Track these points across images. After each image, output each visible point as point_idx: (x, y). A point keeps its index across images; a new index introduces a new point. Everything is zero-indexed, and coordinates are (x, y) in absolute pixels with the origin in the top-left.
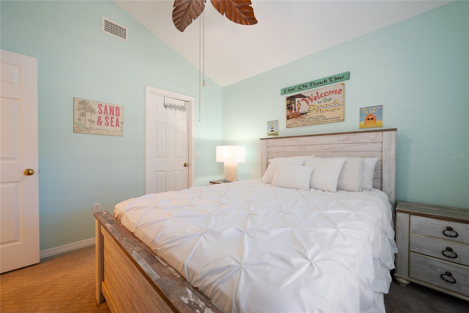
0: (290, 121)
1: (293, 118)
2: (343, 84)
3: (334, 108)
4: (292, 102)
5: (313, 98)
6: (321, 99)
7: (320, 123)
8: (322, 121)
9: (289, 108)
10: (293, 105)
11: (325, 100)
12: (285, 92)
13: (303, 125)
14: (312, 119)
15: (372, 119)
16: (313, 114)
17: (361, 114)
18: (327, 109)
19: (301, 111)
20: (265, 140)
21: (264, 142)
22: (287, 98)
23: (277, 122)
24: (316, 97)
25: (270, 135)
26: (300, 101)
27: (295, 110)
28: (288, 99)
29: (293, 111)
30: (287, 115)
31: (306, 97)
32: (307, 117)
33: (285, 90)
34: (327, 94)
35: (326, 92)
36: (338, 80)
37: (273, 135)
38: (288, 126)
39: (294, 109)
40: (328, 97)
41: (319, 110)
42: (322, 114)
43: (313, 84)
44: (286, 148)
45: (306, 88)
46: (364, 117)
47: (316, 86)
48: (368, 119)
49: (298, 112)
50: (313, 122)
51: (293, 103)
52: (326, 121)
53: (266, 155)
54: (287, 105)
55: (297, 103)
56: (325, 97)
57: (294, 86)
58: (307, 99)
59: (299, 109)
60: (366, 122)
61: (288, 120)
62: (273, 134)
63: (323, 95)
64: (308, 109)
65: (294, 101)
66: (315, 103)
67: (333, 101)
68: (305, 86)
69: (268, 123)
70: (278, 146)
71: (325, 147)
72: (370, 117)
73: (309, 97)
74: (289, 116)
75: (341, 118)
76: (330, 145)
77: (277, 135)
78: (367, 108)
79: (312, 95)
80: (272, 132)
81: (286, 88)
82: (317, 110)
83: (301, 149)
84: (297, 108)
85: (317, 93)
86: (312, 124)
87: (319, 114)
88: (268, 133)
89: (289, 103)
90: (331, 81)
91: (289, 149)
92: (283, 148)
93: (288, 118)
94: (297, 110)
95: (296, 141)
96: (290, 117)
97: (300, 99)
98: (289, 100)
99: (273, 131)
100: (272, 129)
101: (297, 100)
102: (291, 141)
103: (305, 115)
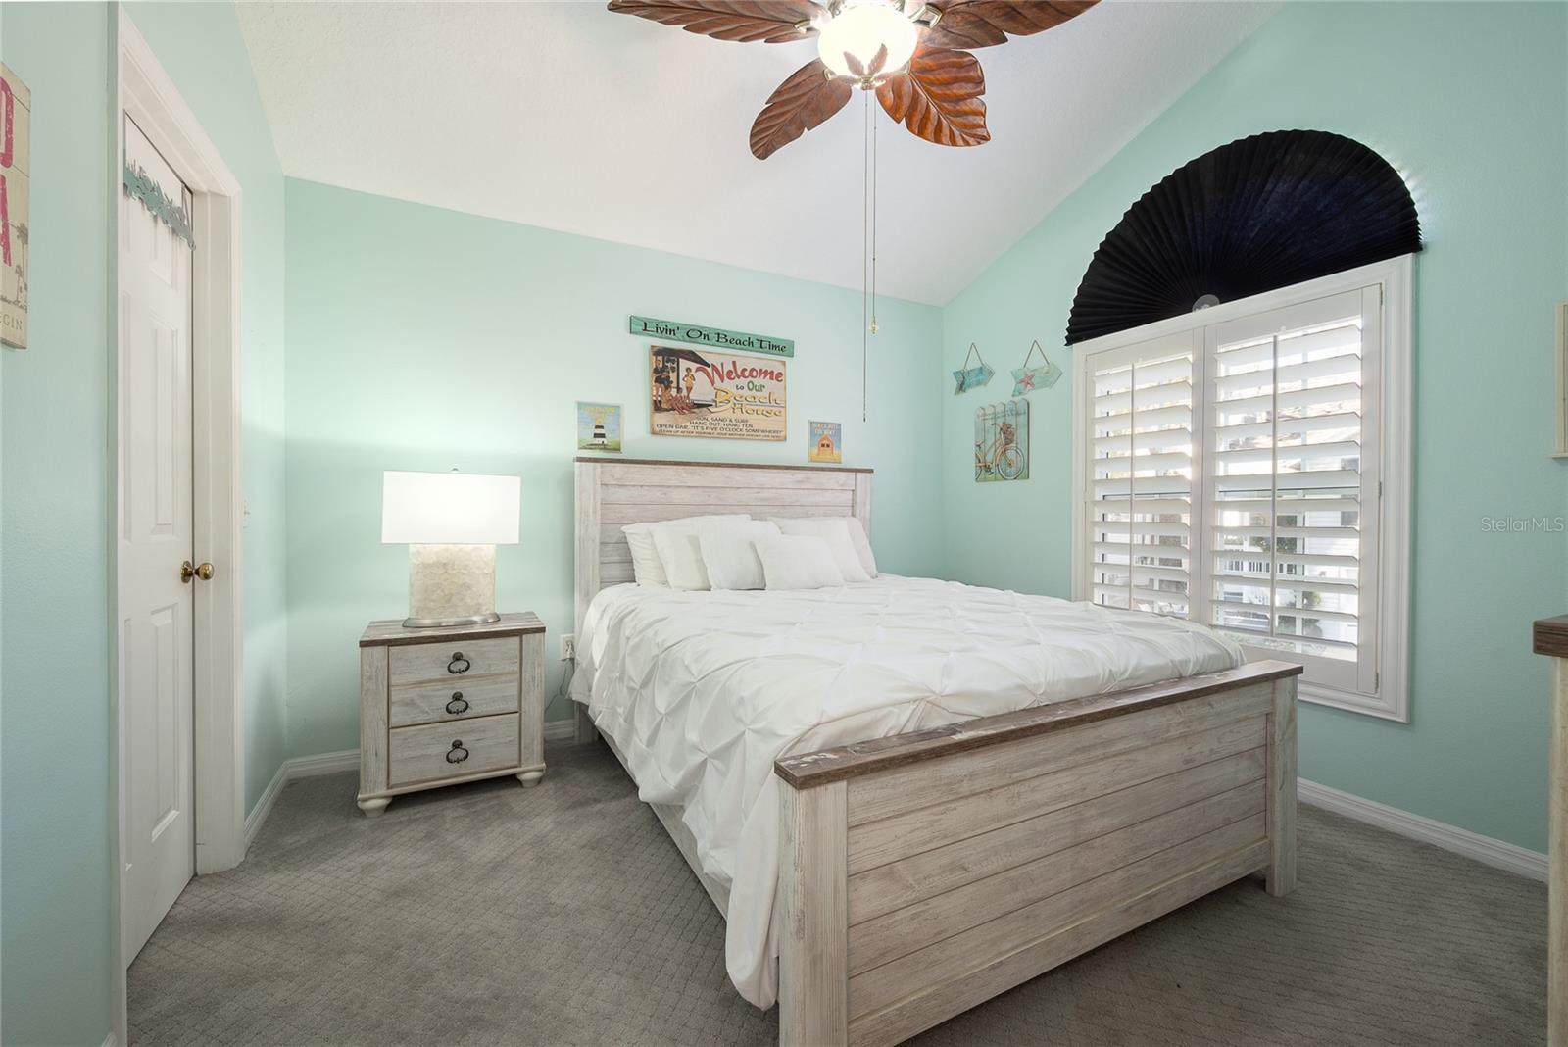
0: (662, 418)
1: (671, 410)
2: (784, 363)
3: (769, 409)
4: (669, 364)
5: (725, 373)
6: (743, 382)
7: (741, 438)
8: (744, 432)
9: (661, 378)
10: (673, 376)
11: (751, 386)
12: (645, 330)
13: (700, 435)
14: (722, 423)
15: (828, 446)
16: (724, 412)
17: (813, 434)
18: (755, 408)
19: (694, 396)
22: (655, 349)
23: (616, 410)
24: (730, 372)
25: (591, 447)
26: (693, 370)
27: (679, 389)
28: (658, 352)
29: (674, 392)
30: (654, 398)
31: (709, 366)
32: (710, 416)
33: (645, 324)
34: (754, 374)
35: (753, 369)
36: (774, 351)
37: (601, 449)
38: (657, 429)
39: (675, 385)
40: (757, 382)
41: (738, 404)
42: (745, 416)
43: (723, 338)
44: (666, 494)
45: (706, 341)
46: (818, 439)
47: (731, 345)
48: (823, 445)
49: (688, 397)
50: (725, 432)
51: (673, 369)
52: (754, 434)
53: (599, 512)
54: (656, 371)
55: (683, 373)
56: (750, 379)
57: (674, 324)
58: (710, 370)
59: (689, 389)
60: (819, 450)
61: (657, 414)
62: (604, 447)
63: (747, 373)
64: (714, 397)
65: (675, 365)
66: (728, 385)
67: (765, 393)
68: (702, 335)
69: (579, 409)
70: (642, 486)
71: (765, 494)
72: (825, 442)
73: (715, 368)
74: (660, 402)
75: (782, 434)
76: (774, 491)
77: (618, 449)
78: (821, 423)
79: (722, 364)
80: (599, 441)
81: (649, 320)
82: (735, 404)
83: (709, 496)
84: (683, 385)
85: (734, 363)
86: (722, 437)
87: (738, 415)
88: (580, 441)
89: (661, 366)
90: (761, 347)
91: (677, 496)
92: (658, 494)
93: (657, 406)
94: (684, 393)
95: (700, 475)
96: (664, 406)
97: (694, 366)
98: (660, 358)
99: (602, 436)
100: (599, 431)
101: (684, 364)
102: (685, 475)
103: (704, 409)
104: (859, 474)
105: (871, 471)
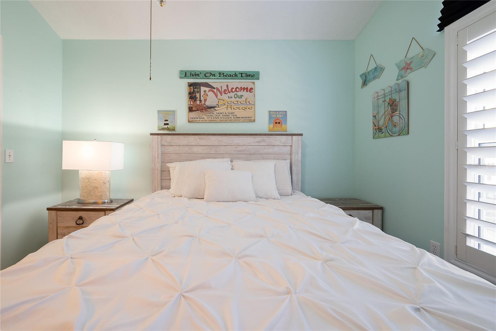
0: (193, 114)
1: (197, 110)
2: (254, 83)
3: (245, 106)
4: (196, 90)
5: (223, 91)
6: (232, 94)
7: (231, 122)
8: (232, 119)
9: (192, 96)
10: (198, 95)
11: (236, 96)
12: (186, 76)
13: (211, 122)
14: (221, 115)
15: (279, 123)
16: (222, 109)
17: (270, 117)
18: (238, 106)
19: (208, 103)
20: (159, 136)
21: (158, 138)
22: (189, 84)
23: (173, 113)
24: (225, 90)
25: (163, 129)
26: (207, 91)
27: (200, 101)
28: (190, 85)
29: (198, 102)
30: (189, 106)
31: (214, 88)
32: (215, 112)
33: (186, 73)
34: (238, 90)
35: (237, 88)
36: (249, 78)
37: (167, 130)
38: (190, 120)
39: (198, 99)
40: (239, 94)
41: (229, 106)
42: (233, 111)
43: (223, 75)
44: (190, 149)
45: (214, 77)
46: (273, 120)
47: (226, 78)
48: (276, 123)
49: (205, 104)
50: (223, 119)
51: (198, 92)
52: (237, 119)
53: (160, 157)
54: (190, 93)
55: (202, 93)
56: (236, 93)
57: (198, 71)
58: (215, 90)
59: (205, 100)
60: (274, 125)
61: (191, 113)
62: (168, 129)
63: (234, 90)
64: (217, 103)
65: (199, 90)
66: (225, 97)
67: (243, 99)
68: (212, 74)
69: (158, 113)
70: (180, 145)
71: (240, 148)
72: (278, 121)
73: (218, 89)
74: (192, 107)
75: (253, 118)
76: (245, 147)
77: (174, 130)
78: (275, 111)
79: (221, 87)
80: (166, 126)
81: (188, 71)
82: (228, 105)
83: (211, 150)
84: (202, 99)
85: (227, 86)
86: (221, 122)
87: (230, 110)
88: (158, 127)
89: (192, 91)
90: (242, 76)
91: (195, 150)
92: (187, 149)
93: (191, 110)
94: (203, 102)
95: (206, 140)
96: (194, 109)
97: (207, 89)
98: (192, 87)
99: (167, 124)
100: (166, 122)
101: (203, 89)
102: (199, 140)
103: (213, 109)
104: (294, 137)
105: (301, 135)
